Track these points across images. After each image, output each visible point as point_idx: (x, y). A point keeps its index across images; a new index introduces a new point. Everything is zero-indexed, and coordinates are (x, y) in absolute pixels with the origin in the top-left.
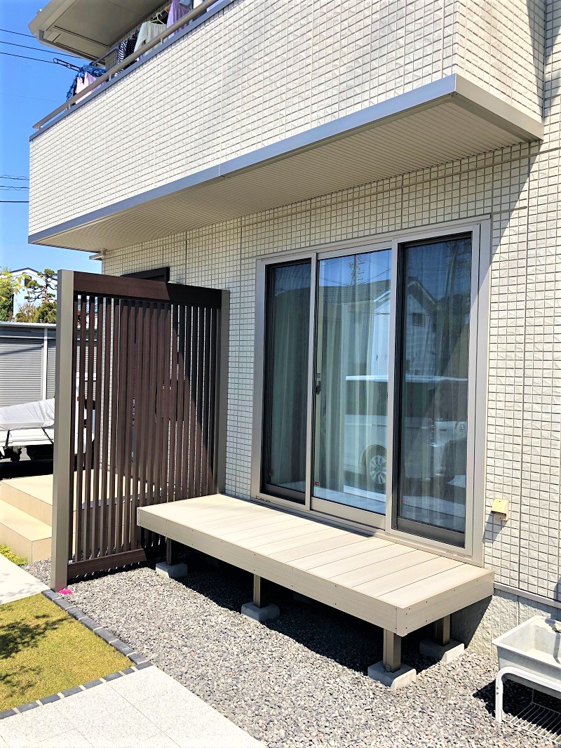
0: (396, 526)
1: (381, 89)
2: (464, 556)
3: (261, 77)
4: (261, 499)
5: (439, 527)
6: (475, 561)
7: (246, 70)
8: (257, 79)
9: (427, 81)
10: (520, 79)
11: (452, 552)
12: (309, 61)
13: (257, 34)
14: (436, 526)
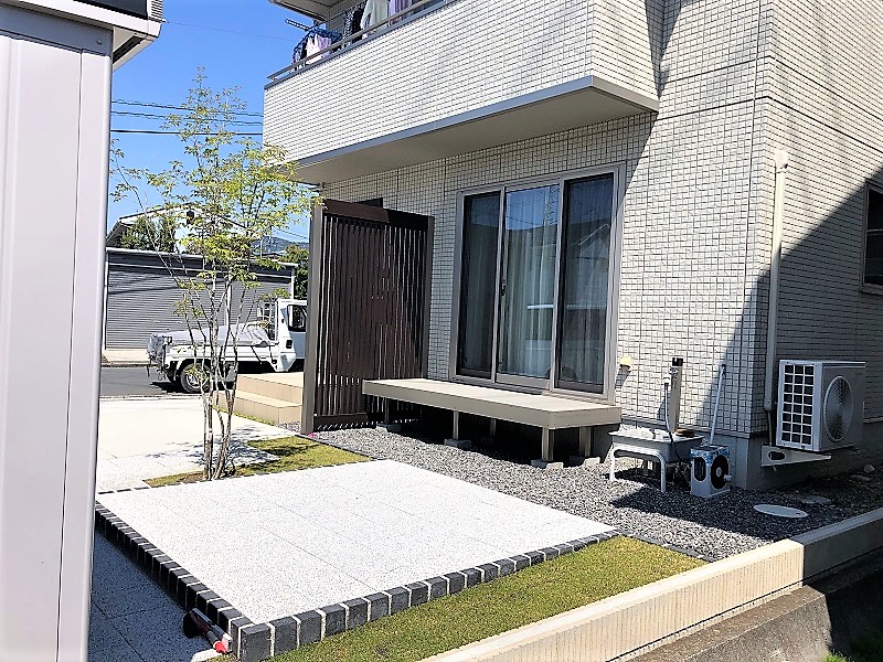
0: (558, 386)
1: (548, 79)
3: (468, 61)
4: (457, 379)
7: (456, 54)
8: (464, 62)
9: (576, 77)
10: (640, 73)
12: (501, 54)
13: (465, 30)
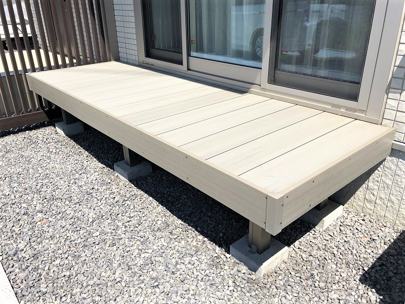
0: (273, 80)
2: (355, 110)
4: (146, 64)
5: (324, 78)
6: (369, 116)
11: (339, 107)
14: (320, 77)
